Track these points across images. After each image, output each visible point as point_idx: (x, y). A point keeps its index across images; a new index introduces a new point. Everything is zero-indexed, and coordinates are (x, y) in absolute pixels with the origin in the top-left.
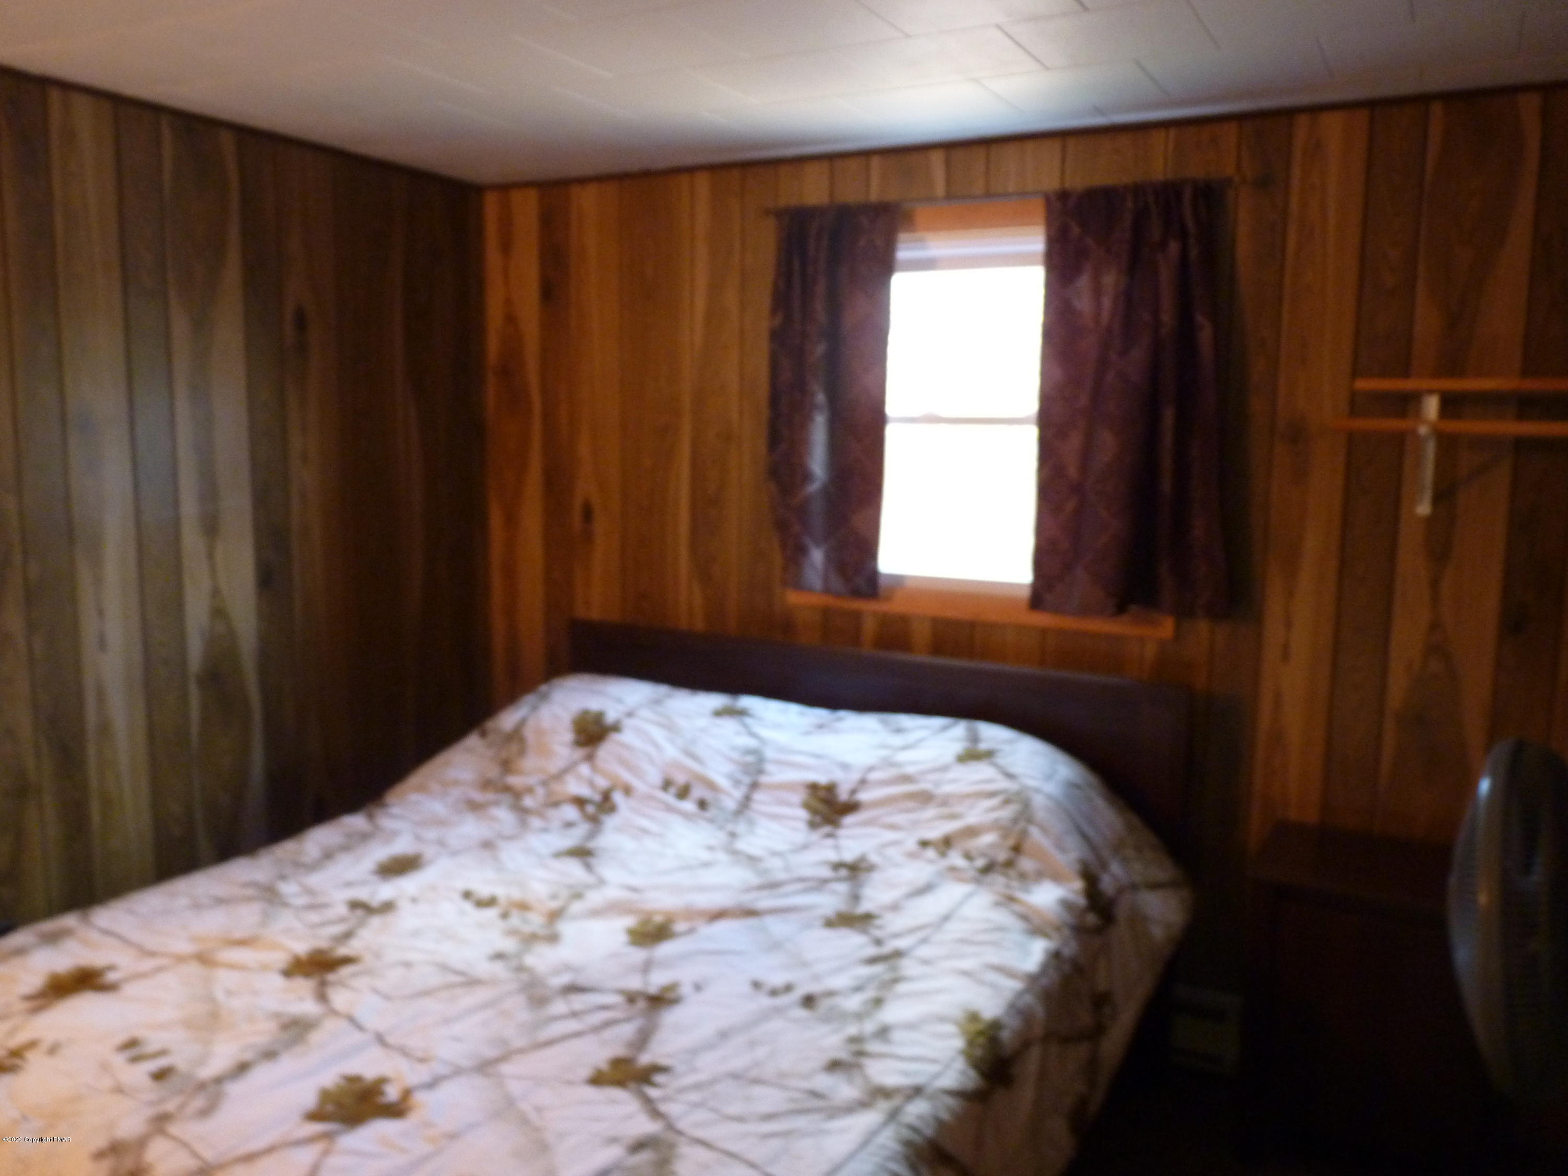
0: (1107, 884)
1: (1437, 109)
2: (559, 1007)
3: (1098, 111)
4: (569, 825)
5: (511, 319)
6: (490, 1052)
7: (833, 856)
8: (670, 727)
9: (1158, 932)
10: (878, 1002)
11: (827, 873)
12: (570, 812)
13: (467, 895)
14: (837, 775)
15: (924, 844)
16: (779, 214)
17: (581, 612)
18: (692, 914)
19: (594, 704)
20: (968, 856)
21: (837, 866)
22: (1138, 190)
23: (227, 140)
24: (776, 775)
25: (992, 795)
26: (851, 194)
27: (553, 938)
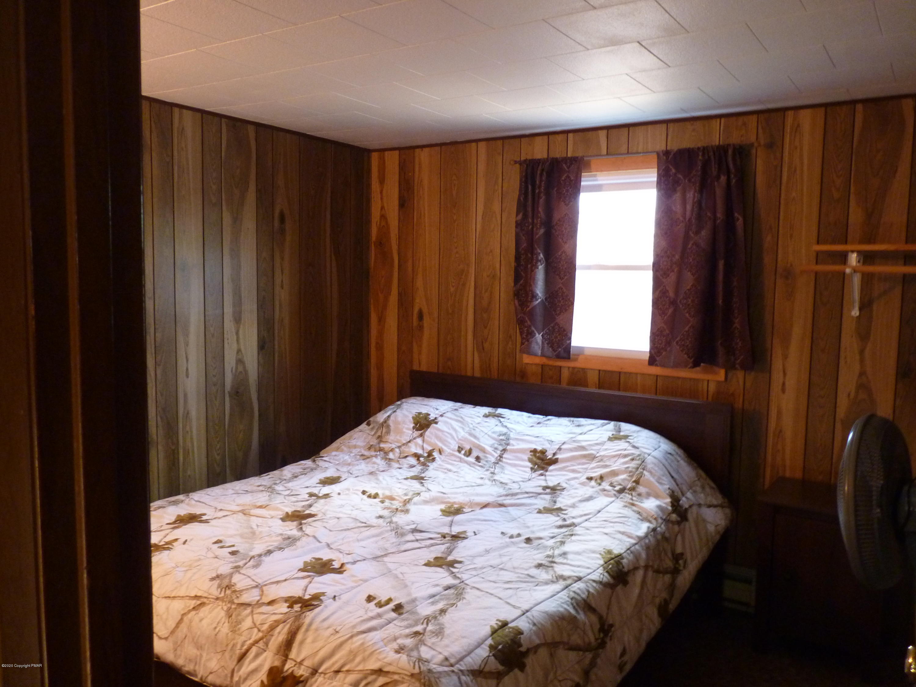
0: (684, 502)
1: (859, 107)
2: (410, 537)
3: (683, 110)
4: (412, 466)
5: (383, 217)
6: (379, 553)
7: (544, 484)
8: (462, 421)
9: (711, 528)
10: (563, 543)
11: (540, 490)
12: (412, 461)
13: (364, 492)
14: (547, 446)
15: (590, 479)
16: (521, 163)
17: (416, 367)
18: (473, 505)
19: (424, 411)
20: (612, 485)
21: (545, 488)
22: (705, 150)
23: (251, 130)
24: (515, 445)
25: (626, 456)
26: (558, 153)
27: (407, 511)
